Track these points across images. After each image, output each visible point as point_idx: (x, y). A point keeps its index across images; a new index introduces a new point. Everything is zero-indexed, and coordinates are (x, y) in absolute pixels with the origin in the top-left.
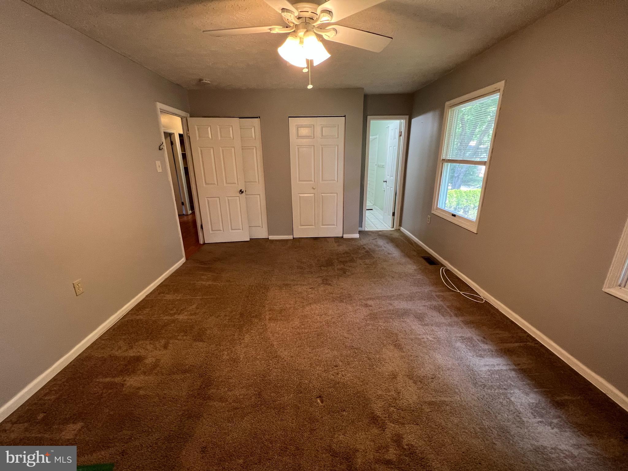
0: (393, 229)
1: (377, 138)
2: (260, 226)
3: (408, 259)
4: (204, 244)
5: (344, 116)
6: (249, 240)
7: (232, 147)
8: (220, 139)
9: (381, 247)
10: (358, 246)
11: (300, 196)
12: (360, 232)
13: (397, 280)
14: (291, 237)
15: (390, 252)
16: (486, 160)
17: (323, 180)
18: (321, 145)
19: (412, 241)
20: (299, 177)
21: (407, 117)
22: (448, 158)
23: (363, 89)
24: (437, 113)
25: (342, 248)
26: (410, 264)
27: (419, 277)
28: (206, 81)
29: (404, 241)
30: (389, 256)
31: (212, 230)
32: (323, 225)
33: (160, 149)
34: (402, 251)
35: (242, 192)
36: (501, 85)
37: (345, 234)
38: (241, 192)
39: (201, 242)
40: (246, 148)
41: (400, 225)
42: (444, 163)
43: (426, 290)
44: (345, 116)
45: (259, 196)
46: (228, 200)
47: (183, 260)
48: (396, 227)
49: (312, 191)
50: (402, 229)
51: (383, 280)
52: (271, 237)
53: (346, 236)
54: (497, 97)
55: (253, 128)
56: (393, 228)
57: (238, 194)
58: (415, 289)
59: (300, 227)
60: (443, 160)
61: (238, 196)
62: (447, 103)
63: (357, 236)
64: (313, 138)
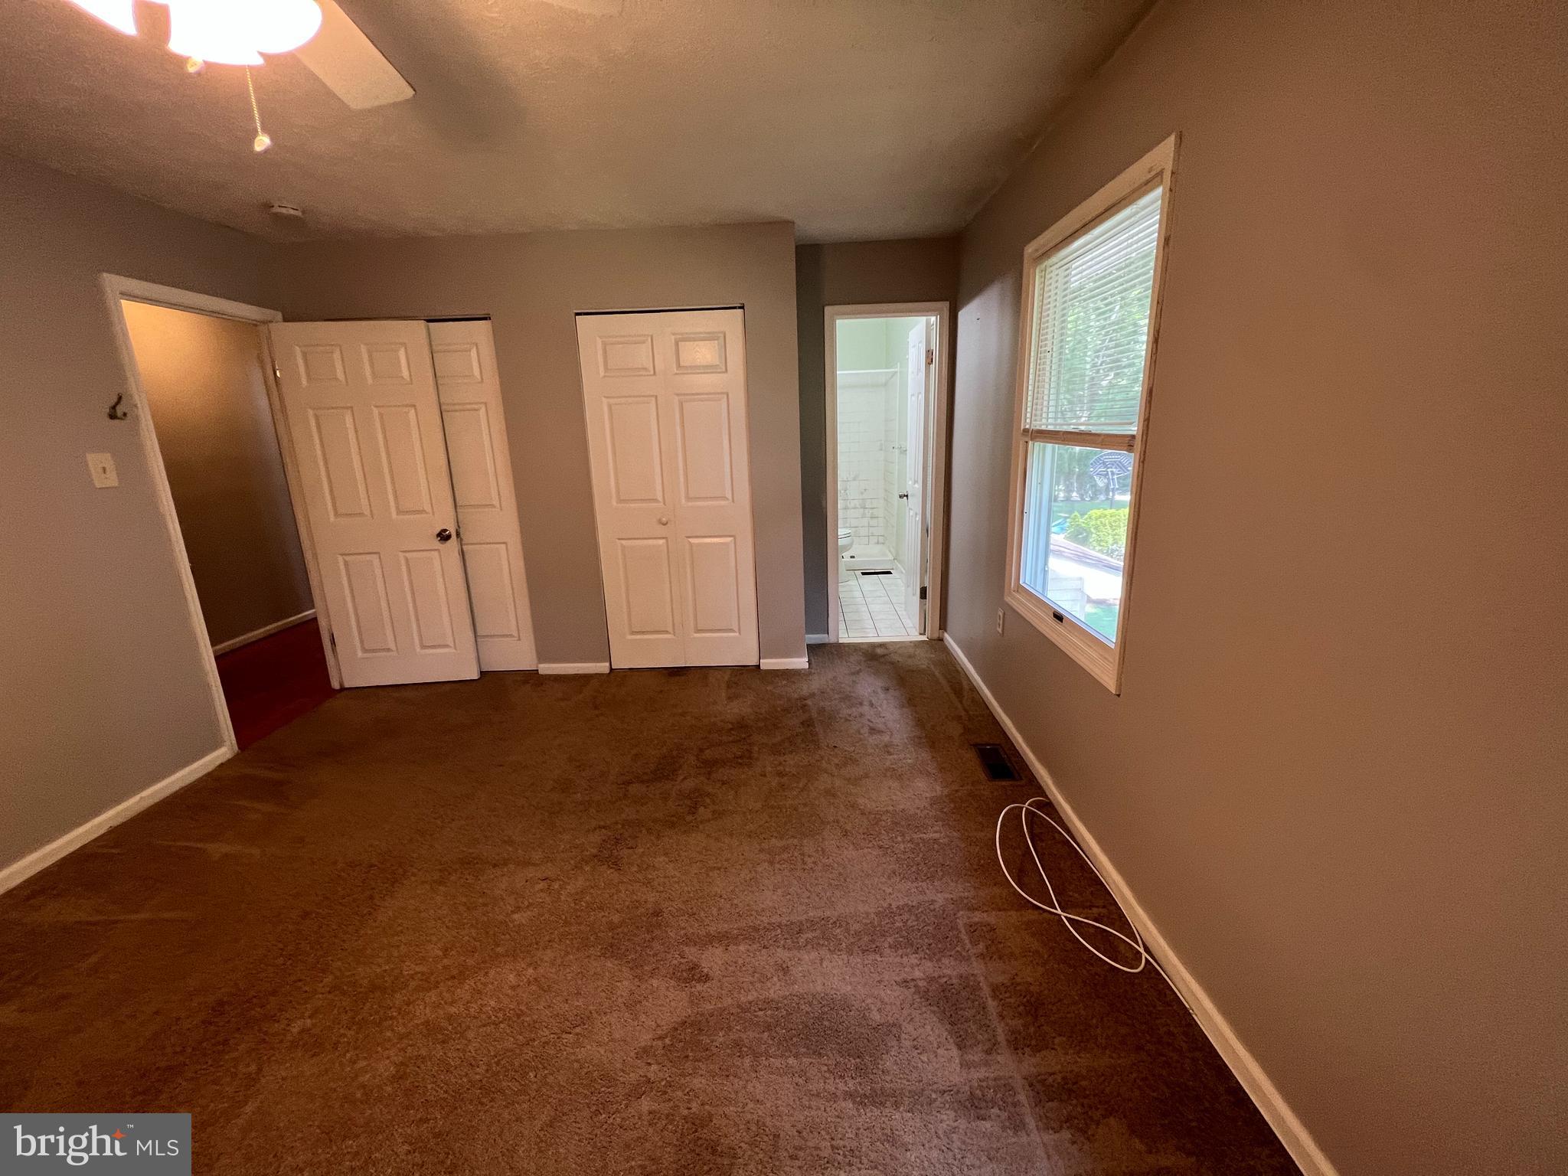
0: (924, 638)
1: (896, 372)
2: (511, 636)
3: (925, 755)
4: (343, 689)
5: (740, 308)
6: (475, 676)
7: (407, 406)
8: (370, 381)
9: (861, 704)
10: (789, 700)
11: (623, 547)
12: (814, 650)
13: (856, 846)
14: (602, 667)
15: (881, 726)
16: (1133, 429)
17: (688, 498)
18: (678, 395)
19: (965, 683)
20: (618, 492)
21: (945, 306)
22: (1038, 428)
23: (788, 224)
24: (1009, 283)
25: (740, 708)
26: (928, 774)
27: (936, 833)
28: (284, 211)
29: (943, 682)
30: (873, 740)
31: (365, 651)
32: (698, 631)
33: (113, 416)
34: (920, 723)
35: (449, 537)
36: (1164, 154)
37: (765, 658)
38: (443, 536)
39: (336, 685)
40: (457, 407)
41: (943, 625)
42: (1030, 443)
43: (940, 899)
44: (742, 307)
45: (503, 546)
46: (407, 560)
47: (226, 751)
48: (932, 631)
49: (661, 531)
50: (948, 638)
51: (809, 846)
52: (547, 668)
53: (767, 664)
54: (1154, 201)
55: (474, 350)
56: (924, 634)
57: (436, 544)
58: (902, 893)
59: (630, 637)
60: (1026, 431)
61: (436, 548)
62: (1029, 249)
63: (801, 662)
64: (652, 373)
